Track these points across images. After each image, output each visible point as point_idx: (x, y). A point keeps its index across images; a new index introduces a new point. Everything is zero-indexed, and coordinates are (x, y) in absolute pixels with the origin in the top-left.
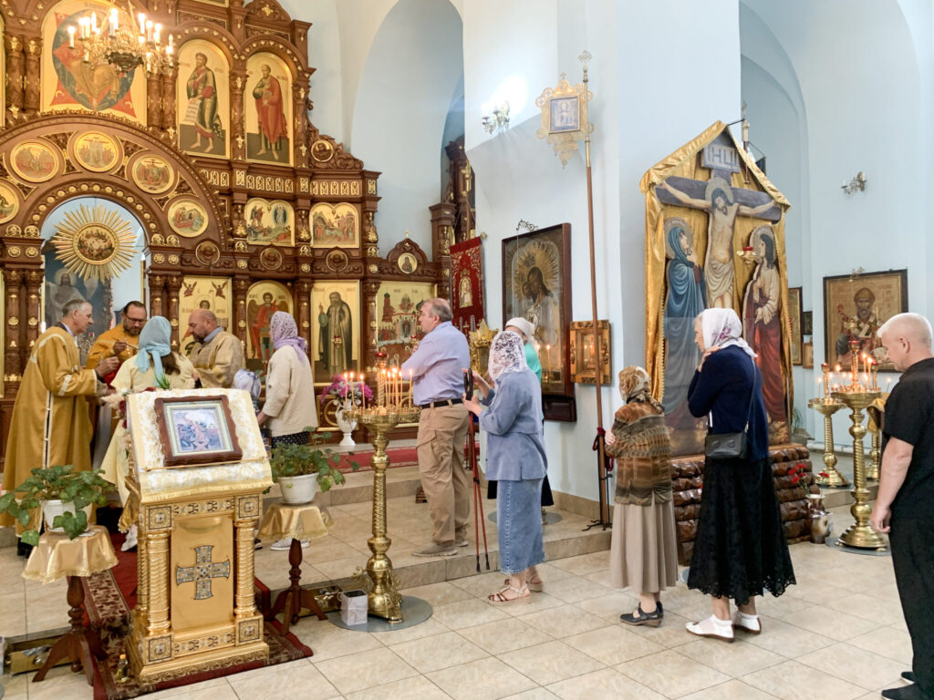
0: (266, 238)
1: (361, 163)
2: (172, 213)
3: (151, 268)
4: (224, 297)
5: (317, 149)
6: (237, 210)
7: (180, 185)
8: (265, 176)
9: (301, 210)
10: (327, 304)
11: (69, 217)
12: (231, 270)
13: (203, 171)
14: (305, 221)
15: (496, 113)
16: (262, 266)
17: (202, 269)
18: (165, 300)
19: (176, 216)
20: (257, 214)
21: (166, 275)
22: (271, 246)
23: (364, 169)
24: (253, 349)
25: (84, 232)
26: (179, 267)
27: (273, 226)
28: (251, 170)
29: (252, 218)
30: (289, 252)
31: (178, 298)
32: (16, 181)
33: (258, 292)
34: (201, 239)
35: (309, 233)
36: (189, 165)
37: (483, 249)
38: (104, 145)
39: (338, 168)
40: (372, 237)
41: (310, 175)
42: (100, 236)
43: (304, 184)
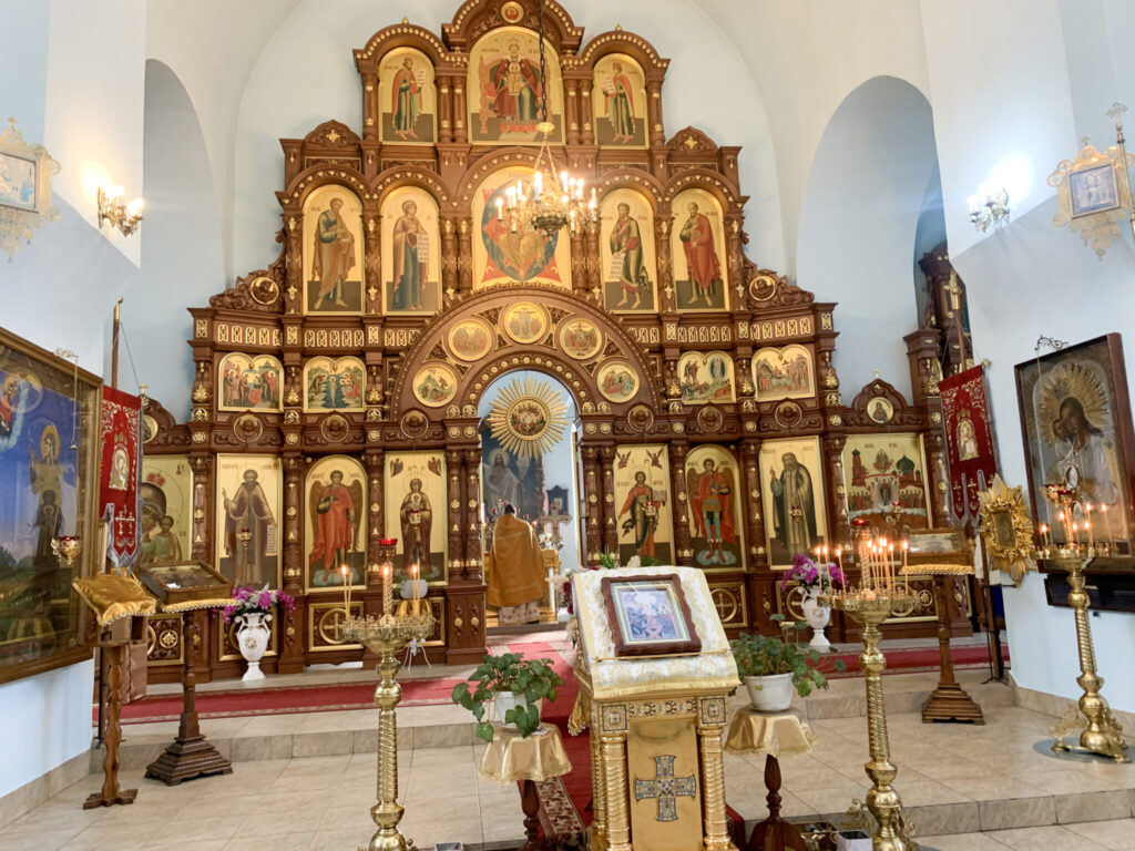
0: (703, 396)
1: (810, 296)
2: (601, 378)
3: (583, 440)
4: (660, 467)
5: (757, 287)
6: (669, 368)
7: (609, 347)
8: (698, 326)
9: (742, 359)
10: (779, 468)
11: (502, 392)
12: (665, 436)
13: (632, 329)
14: (747, 372)
15: (990, 205)
16: (700, 429)
17: (635, 437)
18: (599, 473)
19: (606, 380)
20: (692, 370)
21: (599, 446)
22: (710, 404)
23: (815, 301)
24: (696, 525)
25: (517, 407)
26: (612, 436)
27: (710, 381)
28: (683, 321)
29: (686, 374)
30: (730, 410)
31: (612, 471)
32: (453, 362)
33: (698, 458)
34: (634, 402)
35: (752, 385)
36: (616, 324)
37: (988, 381)
38: (532, 316)
39: (783, 305)
40: (830, 382)
41: (750, 317)
42: (532, 410)
43: (743, 329)
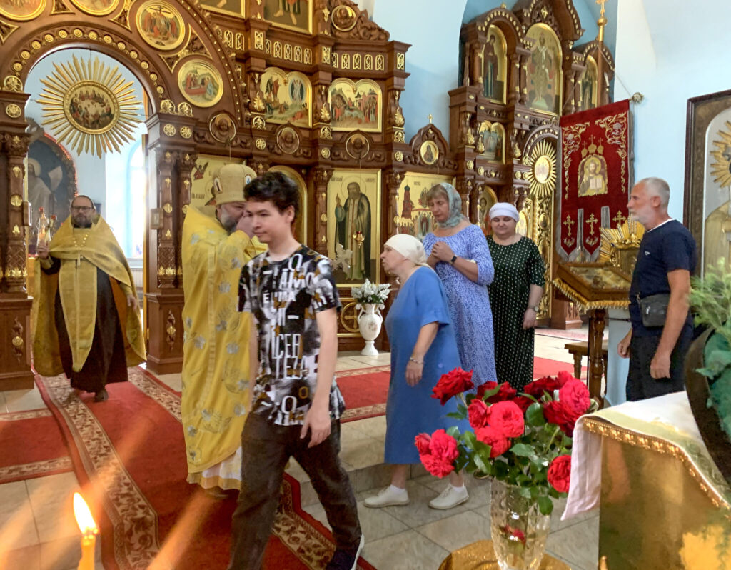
0: (282, 116)
1: (387, 35)
2: (182, 75)
3: (158, 142)
6: (253, 80)
7: (192, 43)
8: (283, 41)
9: (322, 84)
11: (58, 71)
12: (247, 151)
13: (217, 28)
14: (324, 98)
16: (279, 148)
17: (216, 147)
18: (176, 182)
19: (187, 79)
20: (273, 87)
21: (178, 151)
22: (289, 125)
23: (391, 39)
25: (78, 92)
26: (192, 142)
28: (269, 33)
29: (267, 91)
30: (306, 134)
34: (214, 110)
35: (329, 112)
39: (361, 38)
40: (399, 120)
41: (333, 44)
42: (97, 99)
43: (325, 54)
